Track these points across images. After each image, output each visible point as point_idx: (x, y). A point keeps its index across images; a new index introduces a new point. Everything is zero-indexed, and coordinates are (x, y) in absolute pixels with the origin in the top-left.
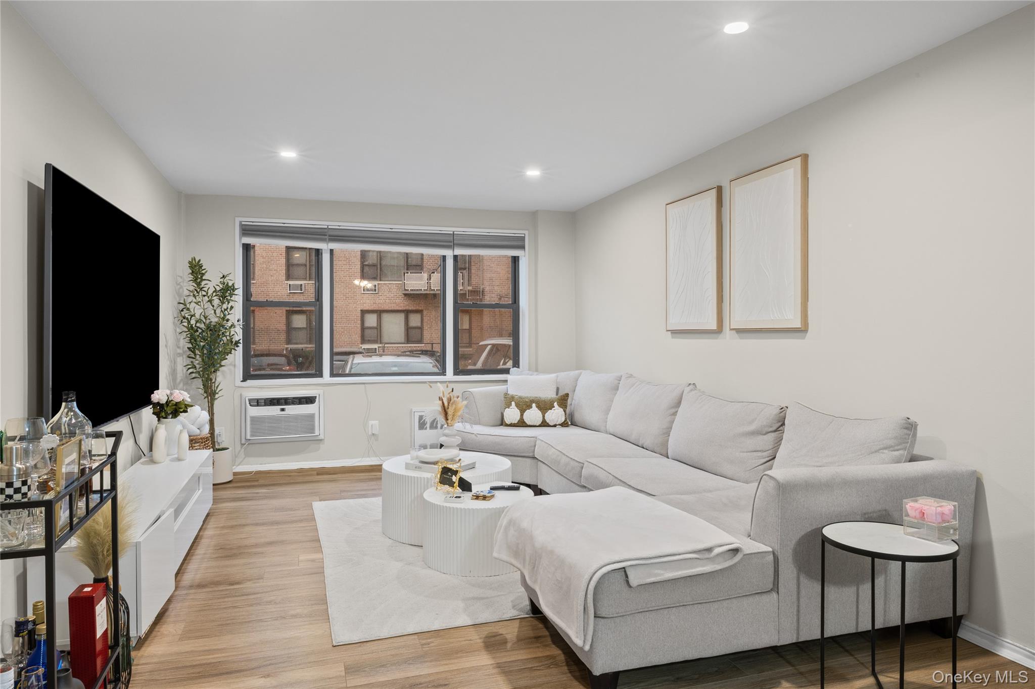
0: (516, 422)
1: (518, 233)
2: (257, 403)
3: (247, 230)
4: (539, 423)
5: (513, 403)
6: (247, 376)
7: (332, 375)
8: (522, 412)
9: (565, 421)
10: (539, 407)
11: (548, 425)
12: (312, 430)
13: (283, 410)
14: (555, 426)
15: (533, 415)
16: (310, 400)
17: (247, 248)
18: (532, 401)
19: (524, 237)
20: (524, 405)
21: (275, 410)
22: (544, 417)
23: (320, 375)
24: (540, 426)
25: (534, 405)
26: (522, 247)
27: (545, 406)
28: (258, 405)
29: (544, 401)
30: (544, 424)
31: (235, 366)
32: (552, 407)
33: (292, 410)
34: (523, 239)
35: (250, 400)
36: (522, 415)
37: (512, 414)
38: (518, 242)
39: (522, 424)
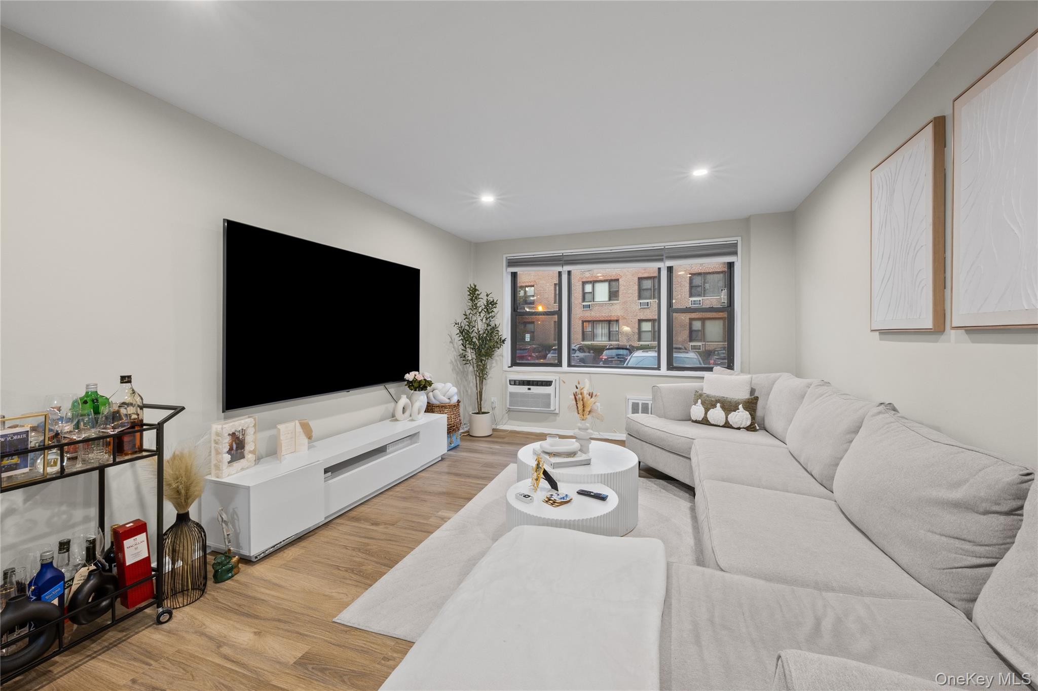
0: (700, 419)
2: (515, 383)
3: (512, 263)
4: (722, 424)
5: (699, 401)
6: (514, 363)
7: (569, 365)
8: (707, 410)
9: (751, 425)
10: (723, 407)
11: (731, 427)
12: (549, 405)
13: (529, 389)
14: (739, 429)
15: (717, 415)
16: (548, 383)
17: (514, 275)
18: (718, 401)
19: (737, 243)
20: (709, 404)
21: (523, 389)
22: (727, 418)
23: (559, 364)
24: (723, 426)
25: (718, 405)
26: (735, 253)
27: (729, 407)
28: (515, 384)
29: (730, 402)
30: (727, 425)
31: (502, 356)
32: (736, 409)
33: (536, 390)
34: (735, 245)
35: (510, 381)
36: (706, 413)
37: (697, 411)
38: (730, 249)
39: (705, 422)
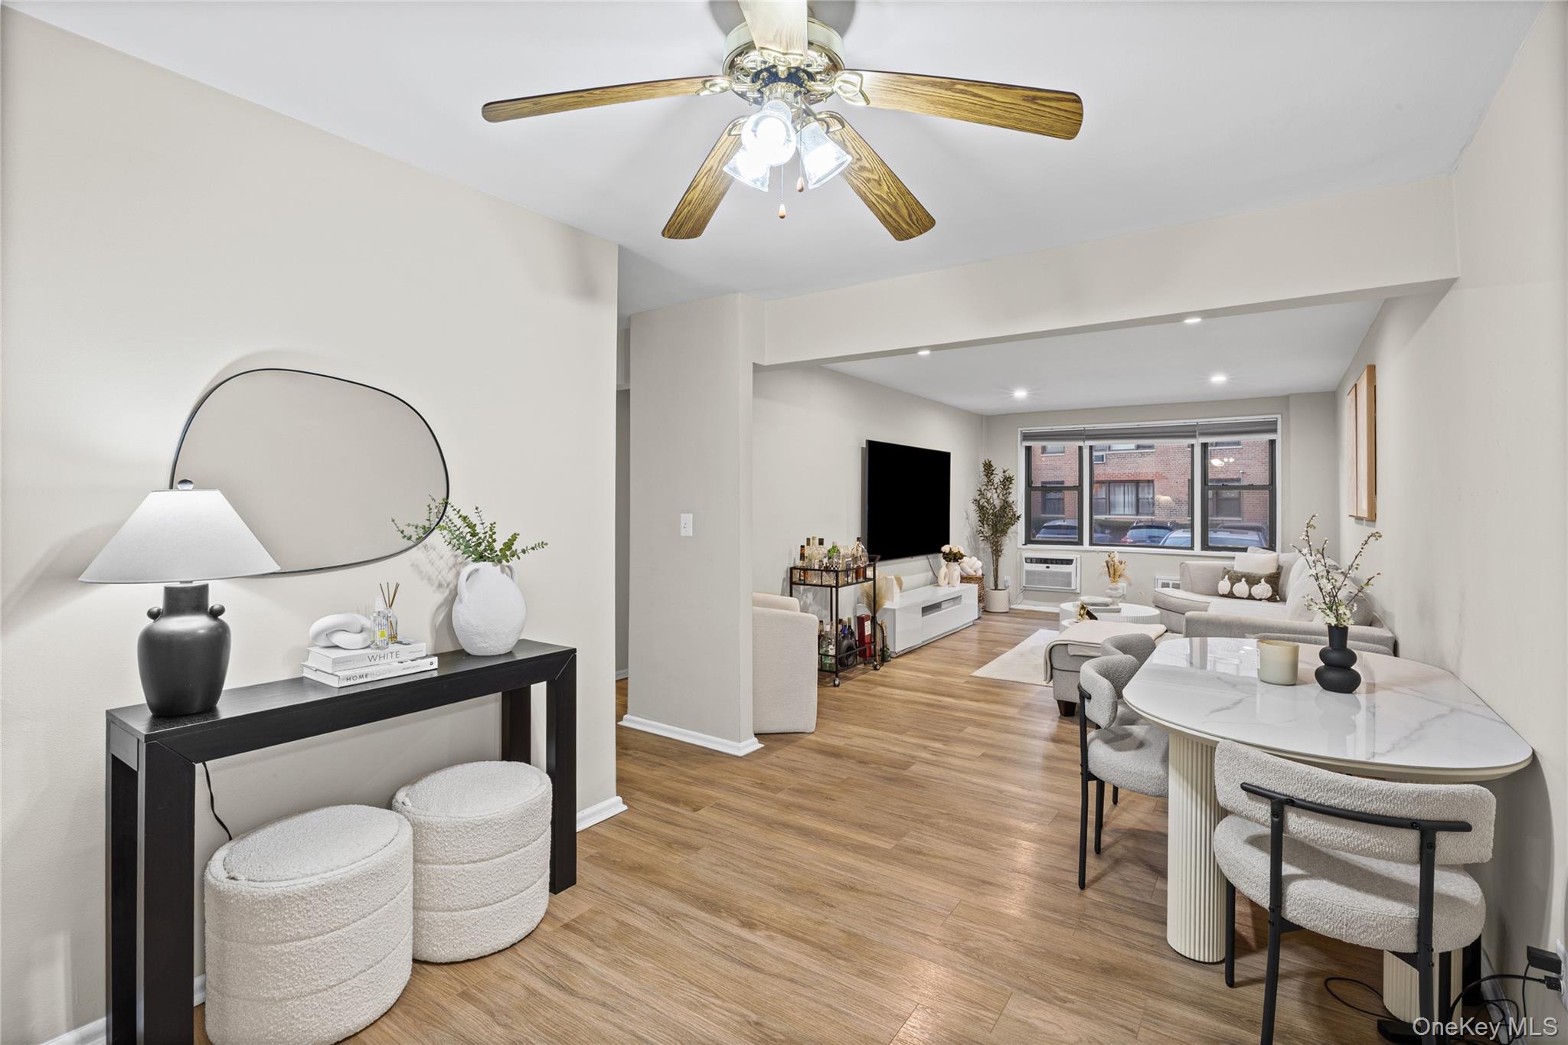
0: (1227, 593)
1: (1270, 417)
2: (1031, 561)
3: (1026, 437)
4: (1246, 596)
5: (1227, 576)
6: (1029, 541)
7: (1091, 544)
8: (1233, 585)
9: (1272, 596)
10: (1247, 581)
11: (1254, 599)
12: (1069, 584)
13: (1048, 567)
14: (1260, 600)
15: (1241, 588)
16: (1069, 562)
17: (1028, 449)
18: (1243, 576)
19: (1276, 421)
20: (1235, 579)
21: (1042, 567)
22: (1250, 591)
23: (1080, 542)
24: (1247, 599)
25: (1243, 579)
26: (1275, 431)
27: (1253, 580)
28: (1031, 562)
29: (1253, 576)
30: (1250, 597)
31: (1016, 533)
32: (1258, 582)
33: (1054, 568)
34: (1275, 423)
35: (1026, 559)
36: (1232, 587)
37: (1224, 586)
38: (1271, 427)
39: (1231, 595)
